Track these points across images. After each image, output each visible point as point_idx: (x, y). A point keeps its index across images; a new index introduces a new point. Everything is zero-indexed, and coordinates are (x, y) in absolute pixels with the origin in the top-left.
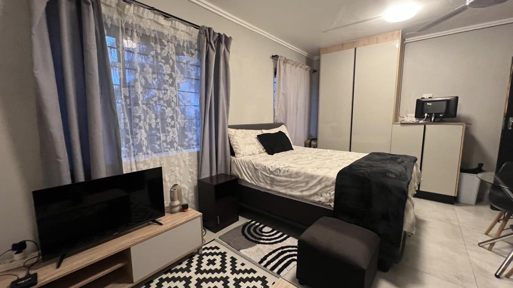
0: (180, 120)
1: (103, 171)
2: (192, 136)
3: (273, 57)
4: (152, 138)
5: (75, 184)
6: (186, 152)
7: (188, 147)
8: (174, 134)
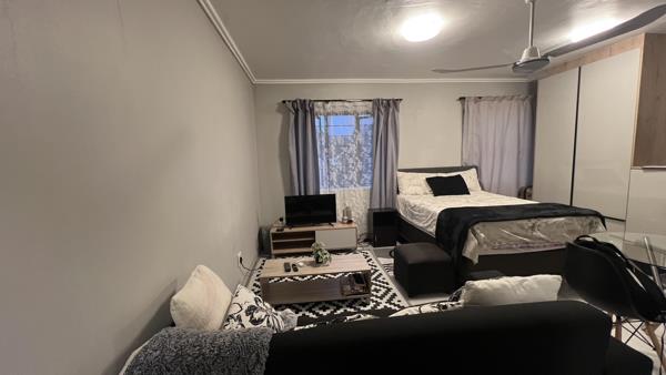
0: (360, 166)
1: (311, 192)
2: (367, 177)
3: (461, 99)
4: (340, 177)
5: (300, 196)
6: (361, 188)
7: (364, 185)
8: (354, 175)
